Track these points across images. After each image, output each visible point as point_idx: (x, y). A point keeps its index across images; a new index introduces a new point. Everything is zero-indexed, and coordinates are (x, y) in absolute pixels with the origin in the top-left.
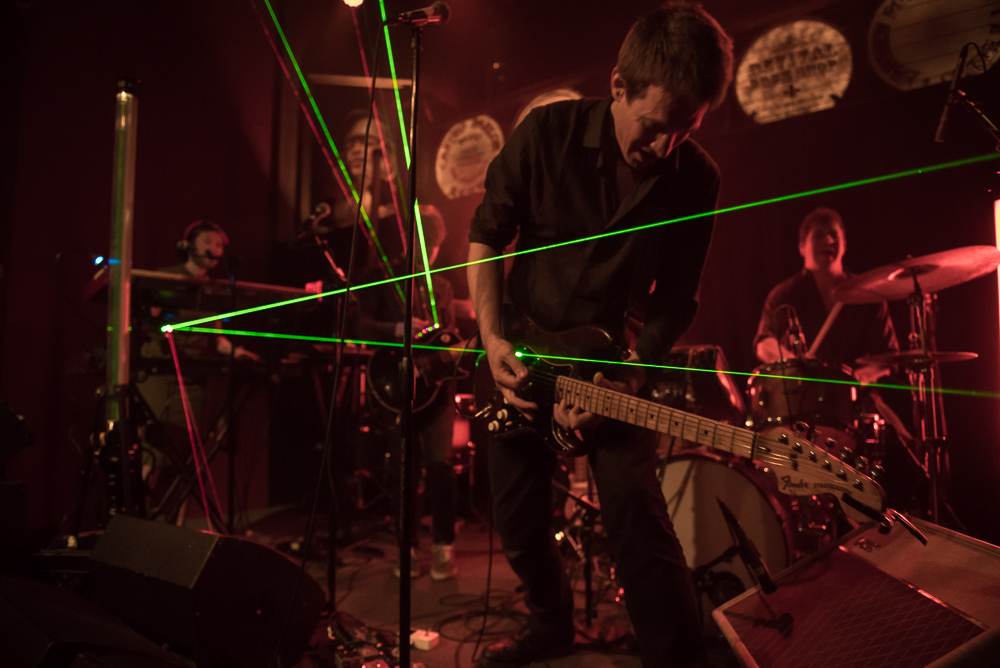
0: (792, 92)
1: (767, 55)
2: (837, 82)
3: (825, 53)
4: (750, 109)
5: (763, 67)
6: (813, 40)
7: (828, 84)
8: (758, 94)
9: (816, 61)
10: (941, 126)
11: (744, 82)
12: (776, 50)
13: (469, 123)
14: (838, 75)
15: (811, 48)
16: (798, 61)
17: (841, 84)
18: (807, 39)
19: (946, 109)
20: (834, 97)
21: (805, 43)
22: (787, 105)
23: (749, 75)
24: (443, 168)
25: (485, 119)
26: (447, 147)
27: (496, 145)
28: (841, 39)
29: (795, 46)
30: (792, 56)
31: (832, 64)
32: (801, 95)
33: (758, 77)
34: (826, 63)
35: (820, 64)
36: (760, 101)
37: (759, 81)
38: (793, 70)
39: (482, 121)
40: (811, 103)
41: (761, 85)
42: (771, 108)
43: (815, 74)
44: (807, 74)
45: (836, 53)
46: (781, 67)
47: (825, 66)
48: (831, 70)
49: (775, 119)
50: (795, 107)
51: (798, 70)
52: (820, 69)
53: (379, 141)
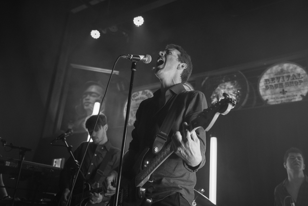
1: (272, 76)
2: (303, 90)
3: (298, 77)
4: (265, 98)
5: (271, 82)
6: (292, 72)
7: (299, 90)
8: (268, 92)
9: (294, 80)
11: (263, 86)
12: (276, 74)
13: (141, 92)
14: (304, 87)
15: (291, 75)
16: (286, 80)
17: (305, 91)
18: (290, 71)
20: (302, 96)
21: (289, 72)
22: (282, 97)
23: (265, 84)
28: (304, 72)
29: (285, 73)
30: (283, 77)
31: (301, 82)
32: (287, 94)
33: (268, 85)
34: (298, 81)
35: (295, 82)
36: (270, 95)
37: (269, 86)
38: (284, 83)
39: (147, 92)
40: (292, 98)
41: (270, 88)
42: (275, 98)
43: (293, 85)
44: (290, 85)
45: (302, 78)
46: (279, 81)
47: (297, 82)
48: (300, 84)
49: (277, 103)
50: (285, 99)
51: (286, 83)
52: (296, 84)
53: (99, 95)
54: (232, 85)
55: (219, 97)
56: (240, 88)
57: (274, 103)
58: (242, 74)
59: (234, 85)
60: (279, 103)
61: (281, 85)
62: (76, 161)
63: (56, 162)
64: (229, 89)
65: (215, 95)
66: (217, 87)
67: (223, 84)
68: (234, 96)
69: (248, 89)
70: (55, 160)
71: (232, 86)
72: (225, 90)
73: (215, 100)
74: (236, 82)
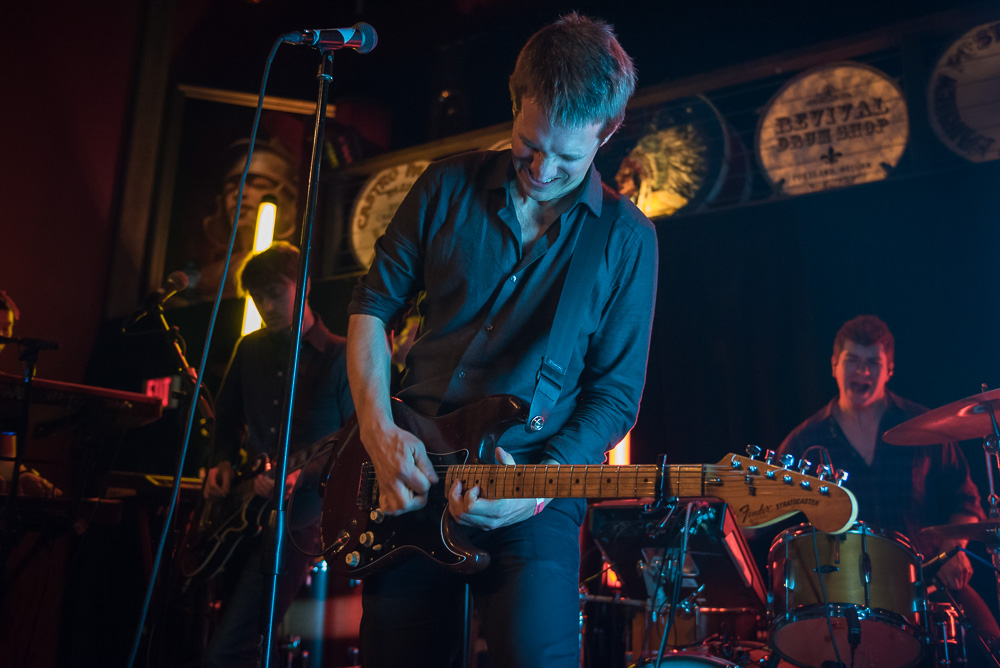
0: (831, 156)
1: (800, 107)
2: (889, 147)
3: (874, 109)
4: (776, 175)
5: (795, 124)
6: (859, 93)
7: (878, 149)
8: (787, 156)
11: (770, 140)
12: (810, 103)
13: (403, 169)
14: (890, 138)
15: (856, 102)
16: (839, 118)
17: (894, 152)
18: (851, 91)
20: (884, 166)
21: (849, 96)
22: (826, 173)
23: (777, 133)
24: (362, 227)
26: (370, 199)
28: (895, 93)
29: (836, 98)
30: (831, 110)
31: (883, 123)
32: (843, 161)
33: (788, 135)
34: (875, 122)
35: (867, 124)
36: (790, 165)
37: (789, 140)
38: (833, 129)
40: (856, 173)
41: (791, 146)
42: (805, 176)
43: (860, 135)
44: (851, 134)
45: (887, 110)
46: (818, 124)
47: (873, 126)
48: (881, 132)
49: (810, 190)
50: (835, 177)
51: (839, 129)
52: (867, 129)
53: (275, 184)
54: (678, 139)
55: (641, 176)
56: (704, 148)
57: (802, 191)
58: (708, 102)
59: (686, 138)
60: (820, 187)
61: (825, 135)
63: (153, 389)
64: (669, 151)
65: (627, 171)
66: (633, 144)
67: (653, 136)
68: (685, 172)
69: (727, 151)
70: (151, 383)
71: (678, 143)
72: (659, 155)
73: (628, 186)
74: (690, 128)
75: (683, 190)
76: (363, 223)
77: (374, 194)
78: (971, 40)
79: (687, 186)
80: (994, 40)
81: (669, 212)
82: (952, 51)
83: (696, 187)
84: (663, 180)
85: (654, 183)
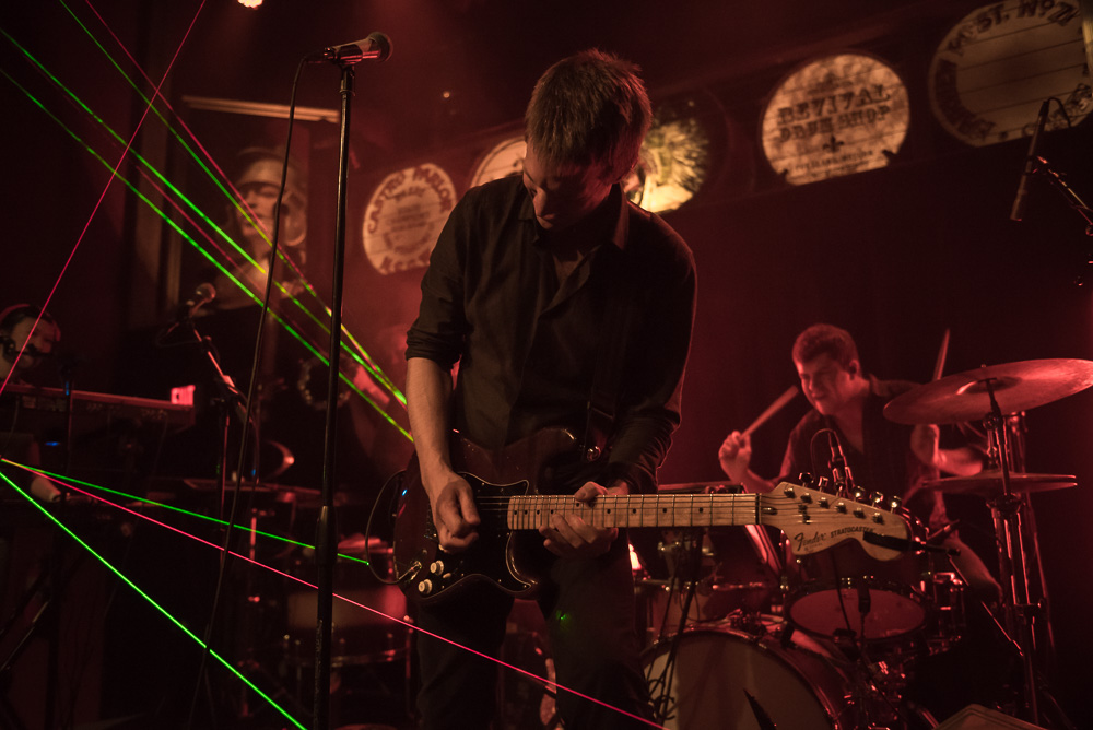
0: (833, 145)
1: (801, 97)
2: (890, 134)
3: (875, 96)
4: (780, 166)
5: (796, 114)
6: (859, 80)
7: (879, 136)
8: (790, 147)
9: (864, 107)
10: (1018, 201)
11: (772, 131)
12: (811, 92)
13: (409, 172)
14: (891, 125)
15: (857, 90)
16: (841, 106)
17: (895, 137)
18: (852, 79)
19: (1024, 179)
20: (887, 153)
21: (850, 84)
22: (828, 162)
23: (779, 124)
24: (371, 232)
25: (432, 168)
26: (379, 203)
27: (445, 203)
28: (895, 79)
29: (838, 86)
30: (833, 98)
31: (884, 110)
32: (845, 150)
33: (790, 125)
34: (876, 109)
35: (868, 111)
36: (793, 155)
37: (791, 130)
38: (835, 117)
39: (427, 171)
40: (858, 161)
41: (794, 136)
42: (807, 166)
43: (862, 123)
44: (853, 123)
45: (889, 97)
46: (820, 113)
47: (875, 113)
48: (883, 119)
49: (813, 180)
50: (838, 166)
51: (840, 117)
52: (869, 117)
54: (681, 132)
55: (646, 172)
56: (706, 142)
57: (805, 181)
58: (712, 95)
59: (689, 132)
60: (822, 177)
61: (826, 122)
62: (228, 380)
63: (178, 396)
64: (673, 145)
67: (656, 131)
68: (689, 166)
69: (732, 142)
70: (175, 391)
71: (682, 137)
72: (663, 149)
73: (633, 182)
74: (692, 122)
75: (687, 184)
76: (372, 227)
77: (382, 198)
78: (971, 23)
79: (691, 180)
80: (994, 22)
81: (675, 207)
82: (953, 35)
83: (700, 181)
84: (668, 174)
85: (658, 178)
